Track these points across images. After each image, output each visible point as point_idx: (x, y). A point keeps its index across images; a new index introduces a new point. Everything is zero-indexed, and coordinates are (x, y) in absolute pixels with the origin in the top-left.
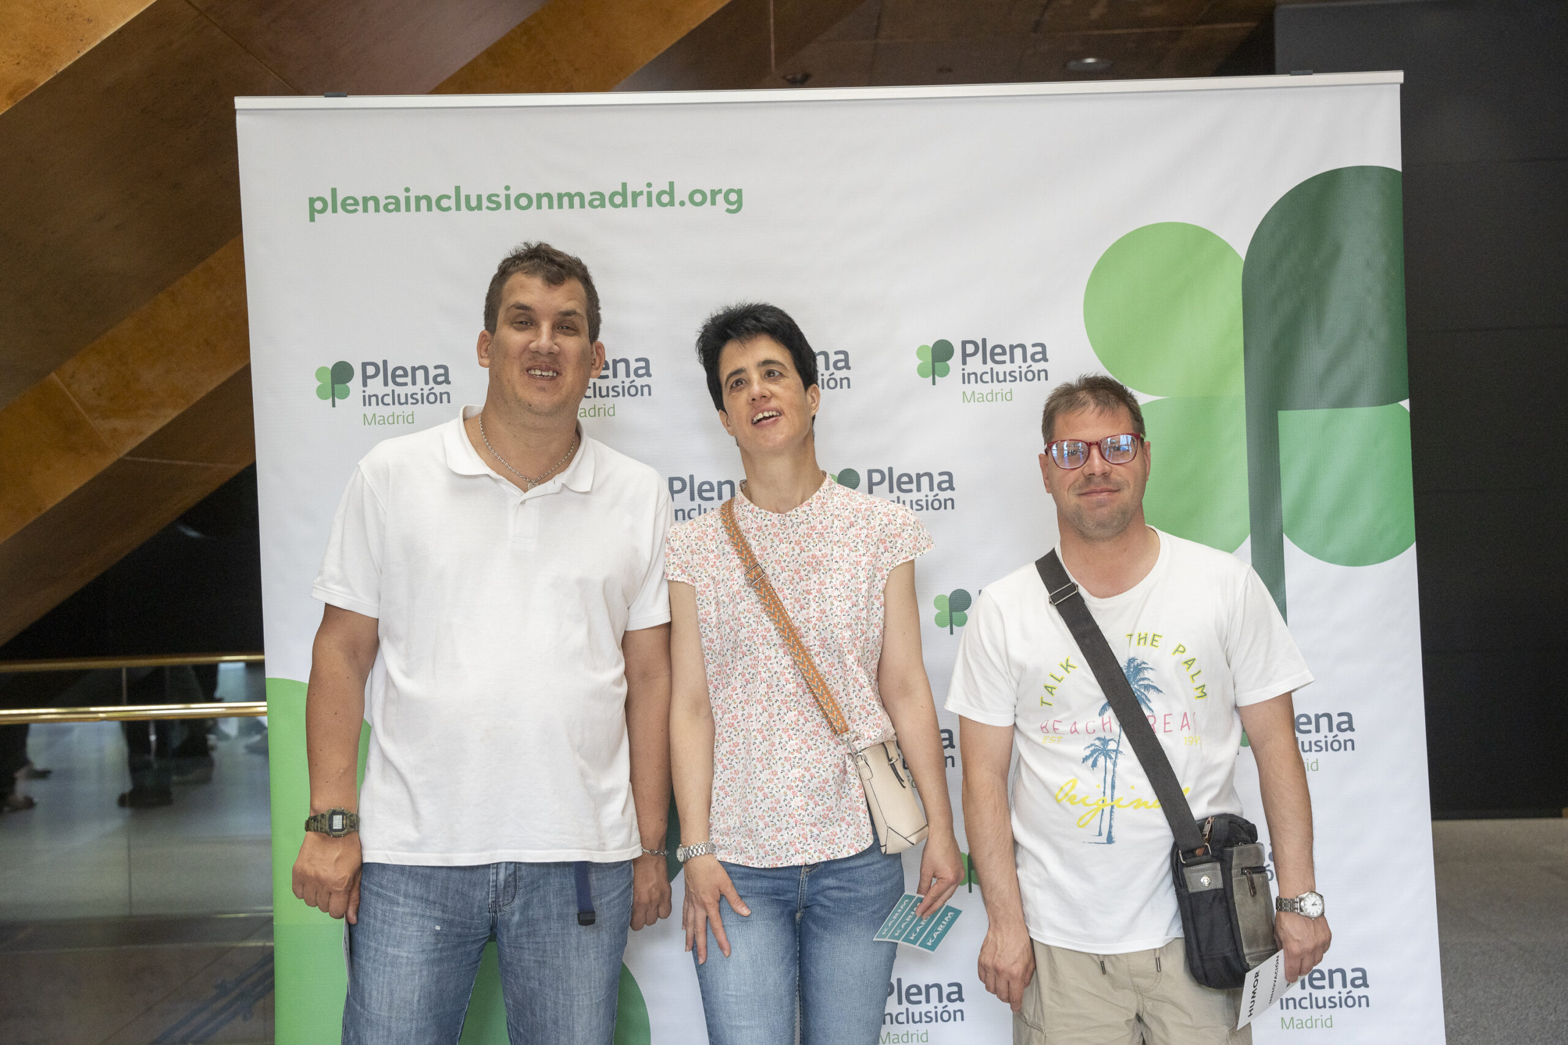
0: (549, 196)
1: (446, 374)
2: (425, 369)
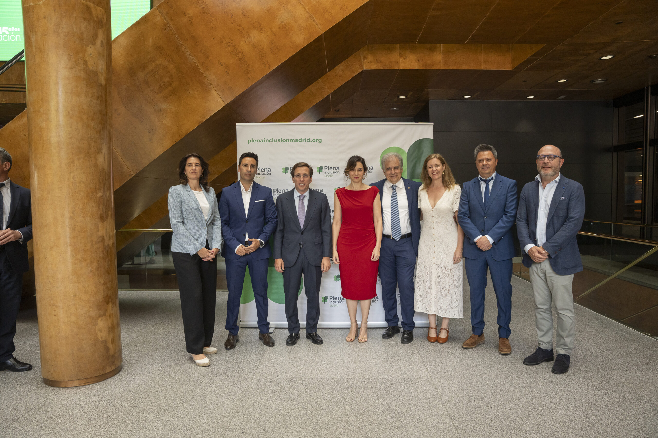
0: (288, 140)
1: (270, 170)
2: (267, 169)
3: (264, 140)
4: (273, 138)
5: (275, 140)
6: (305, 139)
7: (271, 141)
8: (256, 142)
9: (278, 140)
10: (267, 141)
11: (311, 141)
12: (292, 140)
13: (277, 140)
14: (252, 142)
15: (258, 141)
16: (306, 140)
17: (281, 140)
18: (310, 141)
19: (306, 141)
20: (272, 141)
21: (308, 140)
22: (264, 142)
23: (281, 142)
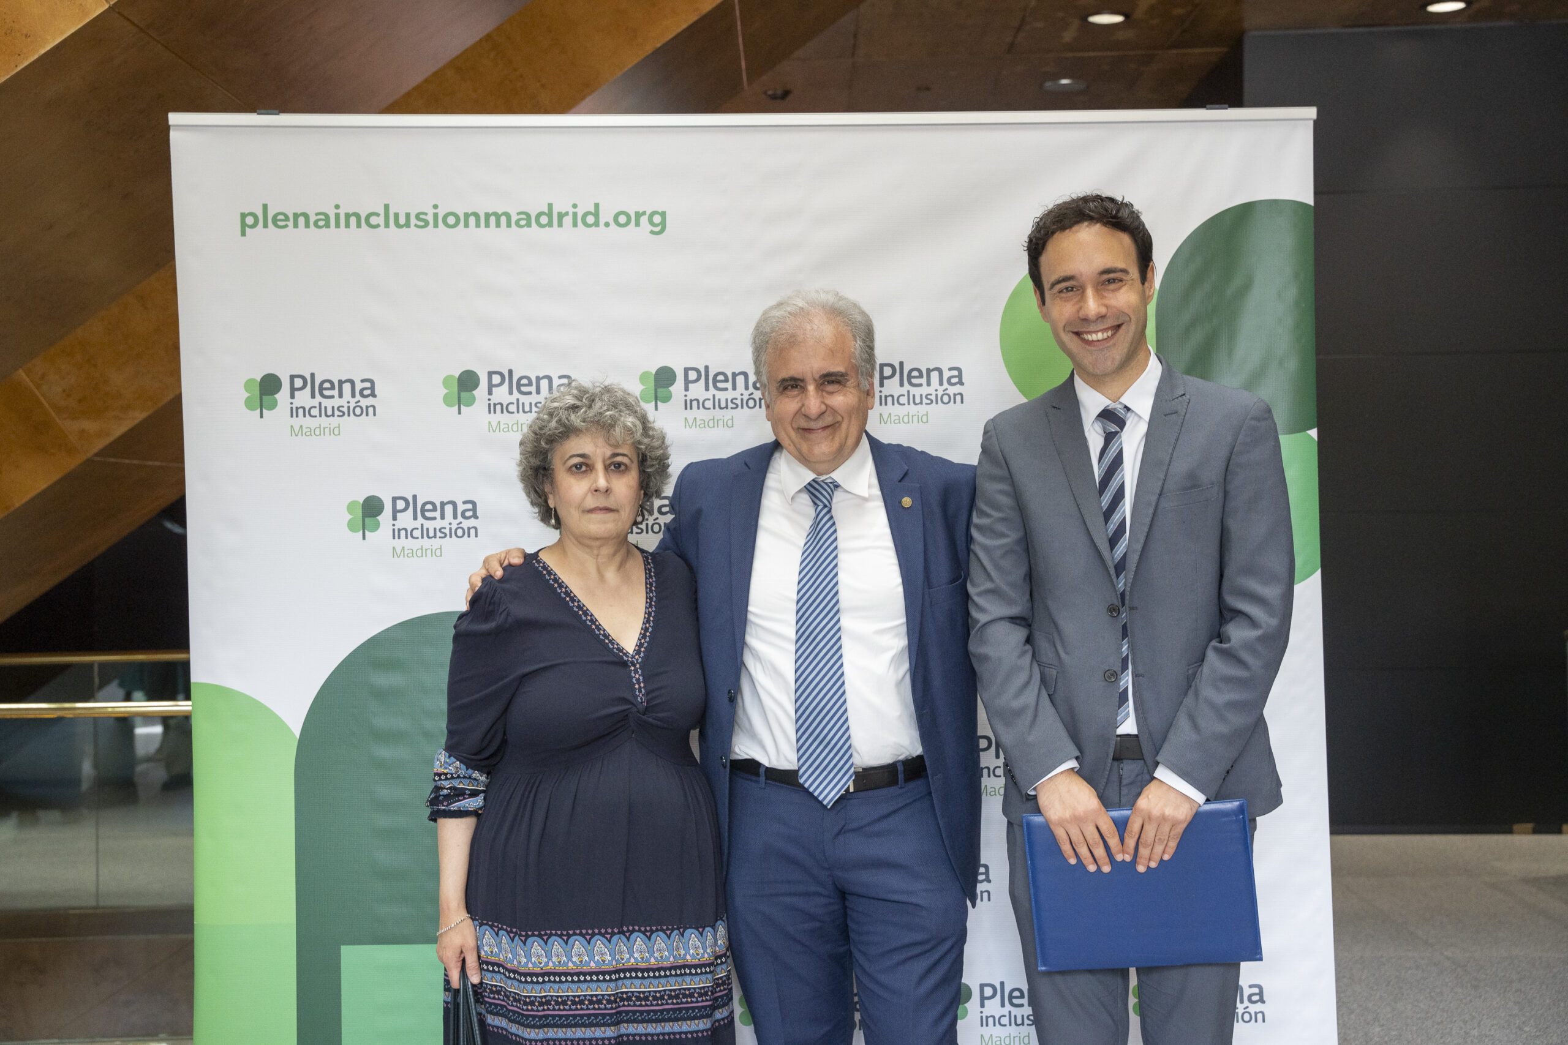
0: (477, 215)
1: (372, 388)
2: (352, 382)
3: (337, 216)
4: (387, 207)
5: (396, 215)
6: (571, 210)
7: (374, 220)
8: (291, 223)
9: (417, 217)
10: (353, 220)
11: (607, 225)
12: (495, 214)
13: (408, 215)
14: (265, 226)
15: (301, 220)
16: (575, 215)
17: (436, 215)
18: (602, 223)
19: (575, 225)
20: (381, 220)
21: (592, 218)
22: (338, 225)
23: (436, 225)
